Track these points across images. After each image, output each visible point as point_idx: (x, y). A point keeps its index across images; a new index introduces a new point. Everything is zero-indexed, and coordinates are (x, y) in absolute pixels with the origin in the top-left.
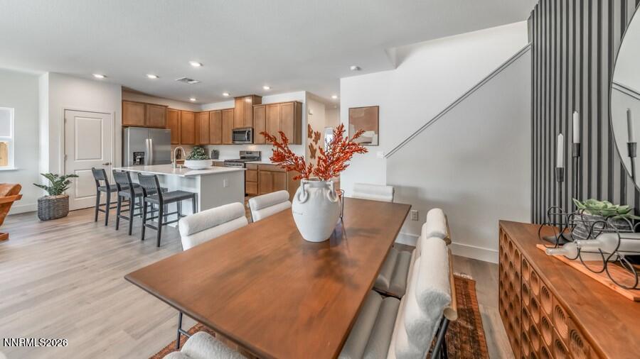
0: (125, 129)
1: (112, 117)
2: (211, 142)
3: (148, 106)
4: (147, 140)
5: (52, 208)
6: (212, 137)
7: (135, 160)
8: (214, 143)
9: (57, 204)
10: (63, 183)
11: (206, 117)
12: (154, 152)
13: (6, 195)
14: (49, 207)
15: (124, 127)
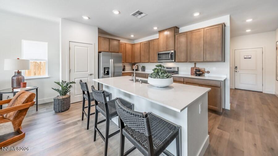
0: (100, 54)
1: (93, 46)
2: (142, 61)
3: (111, 40)
4: (111, 60)
5: (60, 105)
6: (142, 58)
7: (104, 72)
8: (143, 62)
9: (63, 102)
10: (68, 87)
11: (139, 46)
12: (114, 67)
13: (23, 103)
14: (59, 104)
15: (99, 52)
